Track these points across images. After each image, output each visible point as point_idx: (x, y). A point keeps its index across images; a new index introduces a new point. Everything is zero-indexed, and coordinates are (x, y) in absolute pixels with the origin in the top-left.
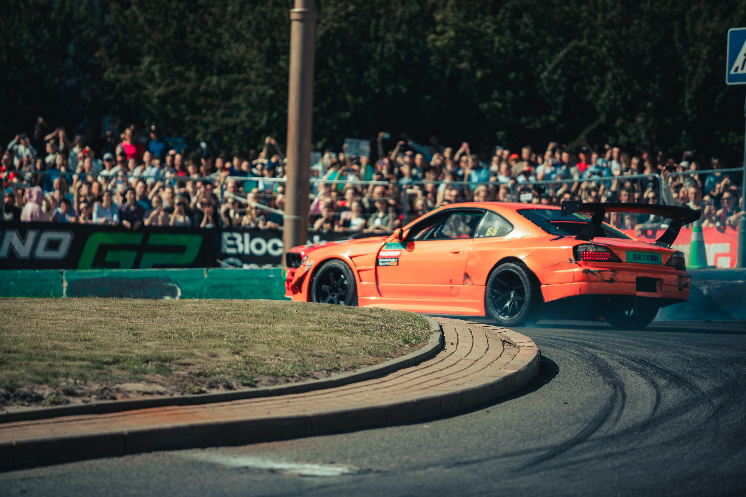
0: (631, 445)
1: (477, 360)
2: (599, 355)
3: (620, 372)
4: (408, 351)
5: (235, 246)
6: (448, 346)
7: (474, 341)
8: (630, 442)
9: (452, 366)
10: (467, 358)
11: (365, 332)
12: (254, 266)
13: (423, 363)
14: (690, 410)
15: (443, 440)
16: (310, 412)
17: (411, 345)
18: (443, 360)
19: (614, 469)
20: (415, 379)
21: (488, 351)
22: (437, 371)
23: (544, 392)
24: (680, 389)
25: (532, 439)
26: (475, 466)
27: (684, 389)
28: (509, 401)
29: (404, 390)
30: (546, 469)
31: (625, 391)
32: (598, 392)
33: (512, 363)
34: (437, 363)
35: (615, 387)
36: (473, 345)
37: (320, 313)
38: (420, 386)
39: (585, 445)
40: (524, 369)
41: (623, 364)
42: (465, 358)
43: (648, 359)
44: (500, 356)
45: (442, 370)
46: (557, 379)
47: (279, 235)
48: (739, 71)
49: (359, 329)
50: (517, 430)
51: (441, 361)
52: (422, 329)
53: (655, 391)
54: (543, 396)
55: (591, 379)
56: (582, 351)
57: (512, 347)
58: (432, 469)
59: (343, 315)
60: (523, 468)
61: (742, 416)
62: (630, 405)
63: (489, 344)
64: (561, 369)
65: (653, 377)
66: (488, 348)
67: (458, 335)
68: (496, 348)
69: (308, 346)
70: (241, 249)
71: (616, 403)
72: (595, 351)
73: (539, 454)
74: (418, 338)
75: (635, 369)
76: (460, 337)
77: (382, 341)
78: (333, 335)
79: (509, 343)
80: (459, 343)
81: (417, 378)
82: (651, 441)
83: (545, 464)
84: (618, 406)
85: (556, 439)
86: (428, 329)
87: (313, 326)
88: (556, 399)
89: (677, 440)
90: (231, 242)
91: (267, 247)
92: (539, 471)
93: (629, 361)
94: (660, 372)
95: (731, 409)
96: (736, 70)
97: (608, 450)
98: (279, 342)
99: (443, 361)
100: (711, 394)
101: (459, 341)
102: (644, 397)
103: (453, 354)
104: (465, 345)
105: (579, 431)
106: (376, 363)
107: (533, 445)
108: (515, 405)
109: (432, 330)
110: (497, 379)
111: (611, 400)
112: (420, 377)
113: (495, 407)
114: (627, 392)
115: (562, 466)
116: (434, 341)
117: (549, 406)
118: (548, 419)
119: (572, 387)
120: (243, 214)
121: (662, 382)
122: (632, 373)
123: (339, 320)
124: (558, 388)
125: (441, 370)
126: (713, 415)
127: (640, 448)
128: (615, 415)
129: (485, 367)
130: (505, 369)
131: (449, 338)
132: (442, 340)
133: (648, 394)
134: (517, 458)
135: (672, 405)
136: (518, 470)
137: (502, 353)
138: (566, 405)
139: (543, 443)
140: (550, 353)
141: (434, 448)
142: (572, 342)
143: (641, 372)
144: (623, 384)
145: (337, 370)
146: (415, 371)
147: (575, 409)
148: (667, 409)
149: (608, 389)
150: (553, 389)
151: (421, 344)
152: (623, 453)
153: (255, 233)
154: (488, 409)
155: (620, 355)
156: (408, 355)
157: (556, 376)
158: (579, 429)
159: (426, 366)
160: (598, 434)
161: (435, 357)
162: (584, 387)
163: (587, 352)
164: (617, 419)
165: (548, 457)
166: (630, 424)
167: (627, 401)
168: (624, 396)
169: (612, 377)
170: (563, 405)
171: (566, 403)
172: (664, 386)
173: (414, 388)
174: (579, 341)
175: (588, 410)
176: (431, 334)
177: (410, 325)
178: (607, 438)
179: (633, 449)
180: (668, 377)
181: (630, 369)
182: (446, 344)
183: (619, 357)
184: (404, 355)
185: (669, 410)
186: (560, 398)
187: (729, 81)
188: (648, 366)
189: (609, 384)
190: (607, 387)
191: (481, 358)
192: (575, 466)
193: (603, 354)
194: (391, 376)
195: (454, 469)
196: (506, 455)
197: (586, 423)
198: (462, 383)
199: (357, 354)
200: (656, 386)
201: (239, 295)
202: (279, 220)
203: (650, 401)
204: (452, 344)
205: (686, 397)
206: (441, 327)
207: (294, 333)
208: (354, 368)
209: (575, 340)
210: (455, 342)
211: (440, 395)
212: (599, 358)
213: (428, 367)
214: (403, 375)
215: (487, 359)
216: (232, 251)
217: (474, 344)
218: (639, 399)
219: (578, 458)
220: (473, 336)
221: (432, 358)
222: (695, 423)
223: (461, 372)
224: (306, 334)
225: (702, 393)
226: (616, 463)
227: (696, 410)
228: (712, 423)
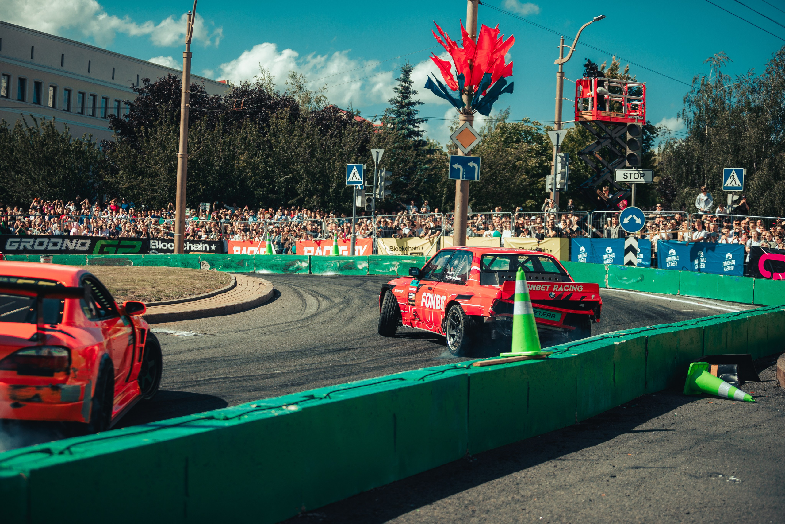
0: (308, 323)
1: (250, 291)
2: (297, 289)
3: (305, 295)
4: (222, 287)
5: (155, 246)
6: (238, 285)
7: (248, 283)
9: (239, 293)
10: (245, 290)
11: (205, 280)
12: (163, 254)
13: (228, 292)
14: (331, 310)
15: (235, 322)
16: (182, 311)
17: (223, 285)
19: (301, 333)
20: (224, 298)
22: (233, 295)
23: (276, 303)
25: (270, 321)
26: (247, 332)
27: (329, 302)
32: (296, 303)
33: (263, 292)
34: (234, 292)
35: (303, 301)
36: (248, 285)
37: (187, 272)
38: (227, 301)
39: (290, 323)
40: (268, 294)
41: (306, 292)
43: (316, 290)
44: (259, 289)
46: (280, 298)
47: (173, 241)
49: (203, 279)
50: (264, 318)
52: (227, 278)
53: (318, 303)
54: (275, 305)
55: (294, 298)
56: (291, 287)
57: (263, 286)
58: (230, 333)
59: (196, 273)
60: (266, 332)
62: (309, 308)
63: (254, 284)
64: (282, 294)
65: (317, 297)
66: (254, 286)
68: (257, 286)
69: (182, 285)
70: (157, 247)
72: (295, 287)
74: (226, 282)
75: (311, 294)
76: (243, 282)
77: (212, 283)
78: (192, 281)
79: (262, 284)
80: (242, 284)
82: (315, 322)
84: (304, 308)
85: (279, 321)
86: (231, 278)
87: (184, 277)
88: (280, 305)
89: (326, 321)
90: (154, 244)
91: (168, 246)
93: (309, 291)
94: (320, 295)
96: (350, 180)
97: (299, 325)
98: (171, 283)
99: (236, 291)
100: (339, 304)
103: (240, 288)
104: (245, 285)
106: (209, 291)
107: (270, 324)
108: (263, 309)
110: (257, 298)
111: (301, 306)
112: (226, 297)
113: (256, 309)
114: (308, 303)
116: (232, 283)
117: (278, 308)
118: (277, 314)
119: (286, 301)
120: (158, 233)
121: (321, 299)
122: (309, 296)
123: (195, 275)
124: (281, 301)
125: (235, 294)
126: (339, 312)
127: (311, 324)
129: (253, 293)
130: (260, 294)
131: (239, 282)
132: (236, 283)
133: (315, 304)
134: (264, 328)
135: (324, 308)
136: (264, 334)
139: (274, 323)
140: (278, 288)
141: (231, 325)
143: (313, 295)
144: (306, 300)
145: (193, 294)
146: (225, 295)
147: (287, 309)
148: (322, 309)
149: (300, 302)
150: (279, 301)
151: (227, 284)
152: (305, 327)
153: (163, 240)
154: (254, 309)
158: (288, 317)
160: (295, 319)
161: (233, 289)
162: (291, 301)
163: (293, 287)
164: (303, 313)
166: (308, 315)
167: (307, 307)
168: (306, 304)
169: (302, 297)
170: (282, 308)
171: (284, 307)
172: (321, 301)
173: (224, 302)
175: (292, 309)
176: (231, 280)
177: (222, 277)
178: (299, 320)
179: (309, 325)
180: (323, 297)
181: (308, 294)
183: (304, 290)
184: (220, 289)
187: (348, 184)
188: (315, 293)
189: (300, 300)
193: (299, 288)
194: (215, 297)
195: (239, 333)
196: (259, 328)
199: (202, 288)
200: (318, 301)
201: (156, 265)
202: (173, 235)
203: (316, 306)
204: (240, 284)
205: (330, 305)
206: (235, 277)
207: (177, 280)
208: (200, 293)
211: (235, 304)
213: (230, 293)
214: (220, 296)
215: (253, 290)
216: (154, 247)
218: (312, 306)
219: (287, 328)
220: (247, 281)
221: (231, 290)
222: (332, 315)
223: (242, 296)
224: (181, 280)
225: (336, 303)
226: (302, 330)
227: (333, 310)
228: (339, 315)
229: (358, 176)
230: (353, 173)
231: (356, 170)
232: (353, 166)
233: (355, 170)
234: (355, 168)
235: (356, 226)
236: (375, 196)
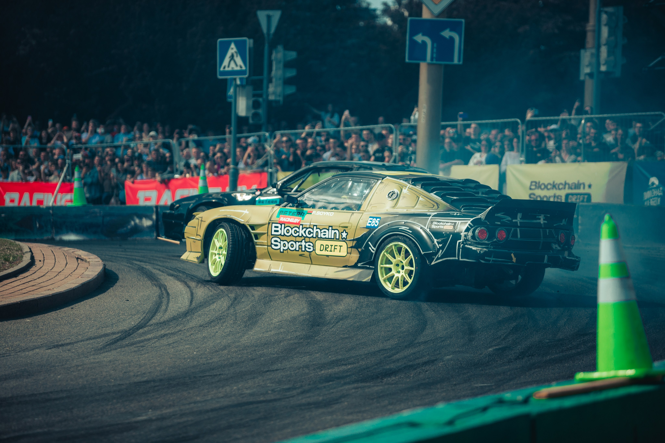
0: (178, 328)
1: (60, 272)
2: (144, 266)
3: (162, 277)
4: (9, 266)
6: (37, 263)
7: (56, 258)
8: (177, 325)
9: (42, 276)
10: (52, 270)
13: (21, 275)
14: (215, 302)
15: (42, 330)
17: (10, 262)
18: (35, 272)
19: (169, 345)
20: (16, 286)
21: (67, 265)
22: (32, 281)
23: (110, 293)
24: (206, 288)
25: (107, 327)
26: (69, 347)
27: (208, 288)
28: (86, 301)
29: (10, 295)
30: (121, 347)
31: (168, 291)
32: (149, 292)
33: (87, 273)
34: (31, 275)
35: (160, 288)
36: (55, 262)
38: (21, 291)
39: (146, 329)
40: (95, 277)
41: (163, 272)
42: (51, 271)
43: (180, 268)
44: (77, 269)
45: (36, 279)
46: (118, 284)
48: (227, 69)
50: (94, 320)
51: (34, 273)
52: (17, 250)
53: (189, 290)
54: (110, 296)
55: (143, 283)
56: (132, 264)
57: (84, 262)
58: (37, 350)
60: (104, 347)
61: (251, 305)
62: (173, 300)
63: (67, 260)
64: (120, 276)
65: (185, 280)
66: (67, 263)
67: (43, 254)
68: (73, 264)
71: (163, 299)
72: (141, 263)
73: (114, 337)
75: (172, 275)
76: (45, 256)
79: (81, 259)
80: (45, 260)
81: (18, 286)
82: (192, 324)
83: (119, 343)
84: (165, 301)
85: (125, 326)
86: (21, 251)
88: (120, 298)
89: (210, 322)
92: (116, 349)
93: (167, 270)
94: (190, 277)
95: (243, 300)
96: (224, 68)
97: (163, 332)
99: (35, 274)
100: (227, 291)
101: (45, 258)
102: (182, 294)
103: (42, 268)
104: (49, 262)
105: (140, 320)
107: (109, 331)
108: (91, 303)
109: (24, 251)
110: (77, 285)
111: (159, 297)
112: (20, 285)
113: (76, 305)
114: (170, 291)
115: (132, 344)
116: (26, 259)
117: (116, 303)
118: (117, 312)
119: (130, 289)
121: (193, 284)
122: (170, 278)
124: (120, 290)
125: (34, 280)
126: (231, 305)
127: (185, 330)
128: (164, 307)
129: (67, 276)
130: (81, 277)
131: (38, 257)
132: (32, 258)
133: (184, 292)
134: (99, 340)
135: (202, 299)
136: (101, 349)
137: (77, 266)
138: (128, 301)
139: (115, 329)
140: (112, 266)
141: (37, 335)
142: (124, 258)
143: (176, 277)
144: (166, 286)
146: (15, 281)
147: (135, 304)
148: (199, 302)
149: (156, 290)
150: (117, 290)
151: (18, 262)
152: (173, 334)
154: (72, 306)
155: (160, 266)
156: (9, 269)
157: (118, 282)
158: (140, 318)
159: (23, 277)
160: (153, 321)
161: (29, 270)
162: (138, 289)
163: (136, 264)
164: (166, 310)
165: (121, 339)
166: (175, 314)
167: (171, 298)
168: (168, 294)
169: (156, 281)
170: (126, 301)
171: (128, 300)
172: (194, 286)
173: (16, 293)
174: (128, 257)
175: (144, 304)
176: (24, 254)
177: (7, 248)
178: (160, 323)
179: (180, 330)
180: (196, 280)
181: (168, 275)
182: (36, 261)
183: (159, 267)
184: (6, 270)
185: (200, 303)
186: (123, 297)
187: (220, 75)
188: (180, 273)
189: (156, 286)
190: (155, 288)
191: (62, 270)
192: (142, 344)
193: (147, 265)
195: (53, 350)
196: (90, 339)
197: (144, 314)
198: (52, 289)
200: (189, 287)
203: (186, 296)
204: (40, 261)
205: (211, 293)
206: (30, 249)
209: (125, 256)
210: (42, 259)
211: (37, 298)
212: (145, 268)
213: (25, 278)
214: (7, 284)
215: (67, 271)
217: (56, 260)
218: (178, 296)
219: (142, 338)
220: (54, 255)
221: (27, 272)
222: (220, 311)
223: (49, 281)
225: (221, 290)
226: (171, 340)
227: (219, 302)
228: (232, 310)
229: (238, 60)
230: (229, 54)
231: (235, 50)
232: (229, 44)
233: (233, 49)
234: (233, 46)
235: (238, 150)
236: (268, 96)
